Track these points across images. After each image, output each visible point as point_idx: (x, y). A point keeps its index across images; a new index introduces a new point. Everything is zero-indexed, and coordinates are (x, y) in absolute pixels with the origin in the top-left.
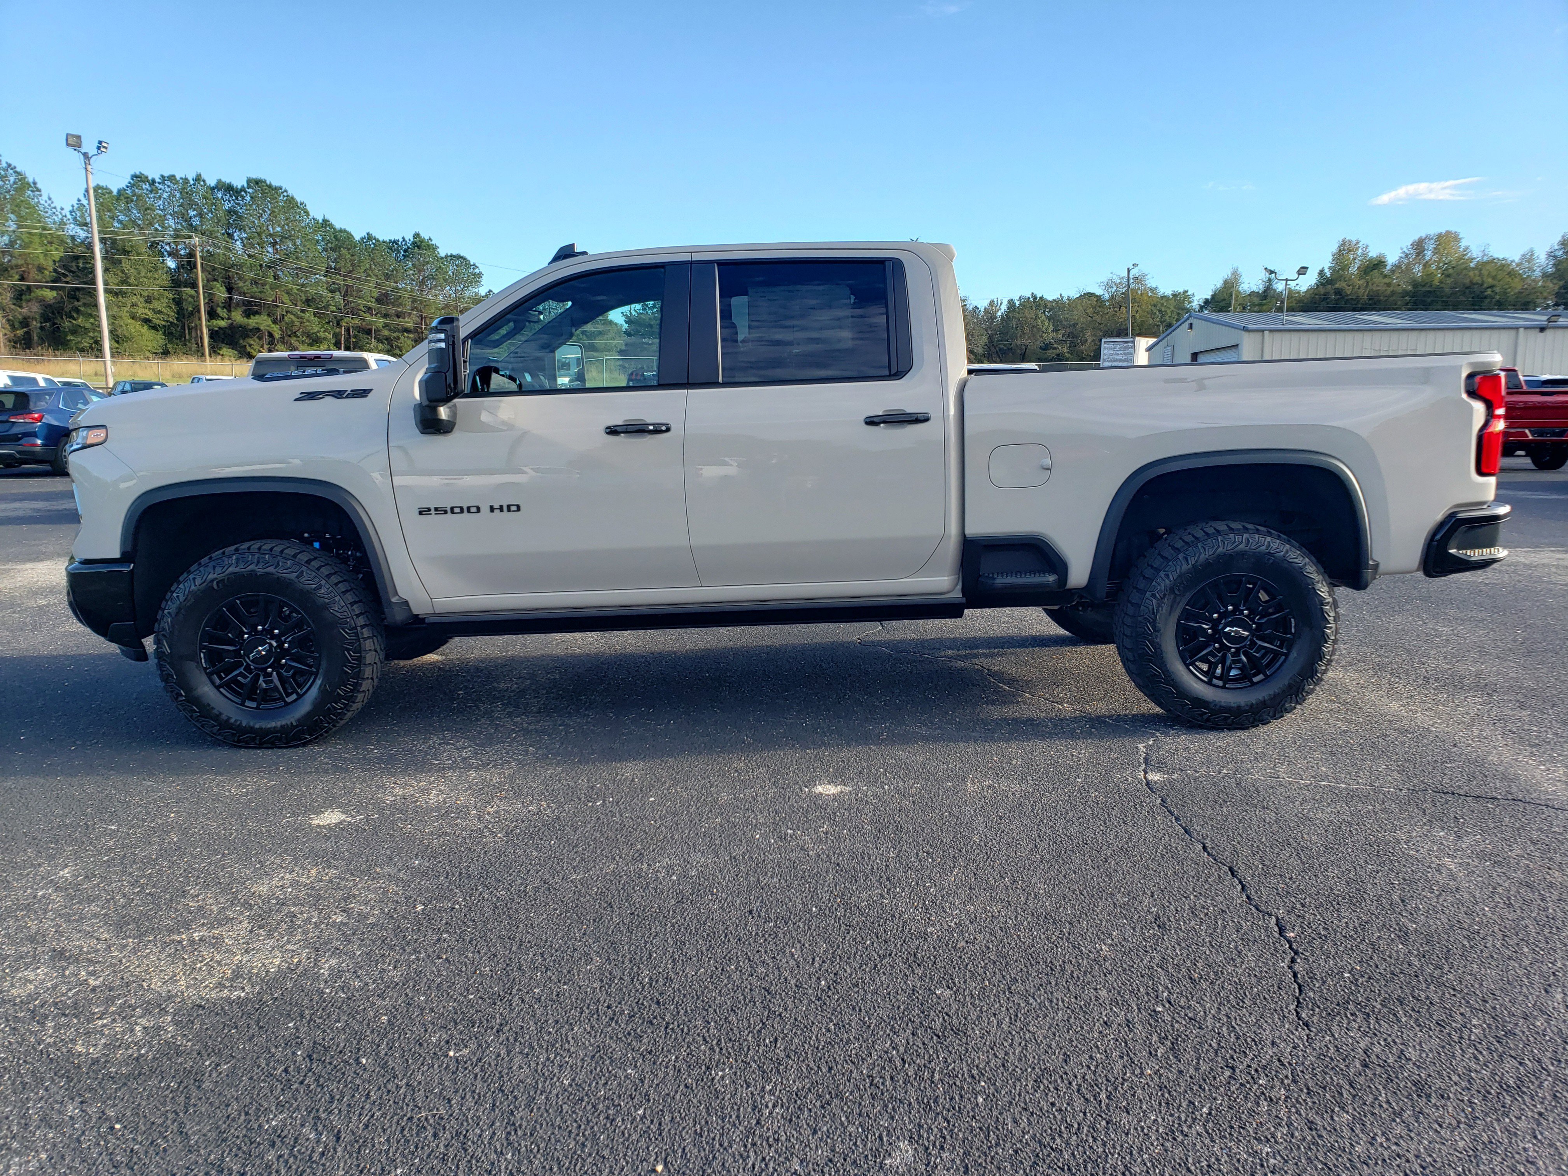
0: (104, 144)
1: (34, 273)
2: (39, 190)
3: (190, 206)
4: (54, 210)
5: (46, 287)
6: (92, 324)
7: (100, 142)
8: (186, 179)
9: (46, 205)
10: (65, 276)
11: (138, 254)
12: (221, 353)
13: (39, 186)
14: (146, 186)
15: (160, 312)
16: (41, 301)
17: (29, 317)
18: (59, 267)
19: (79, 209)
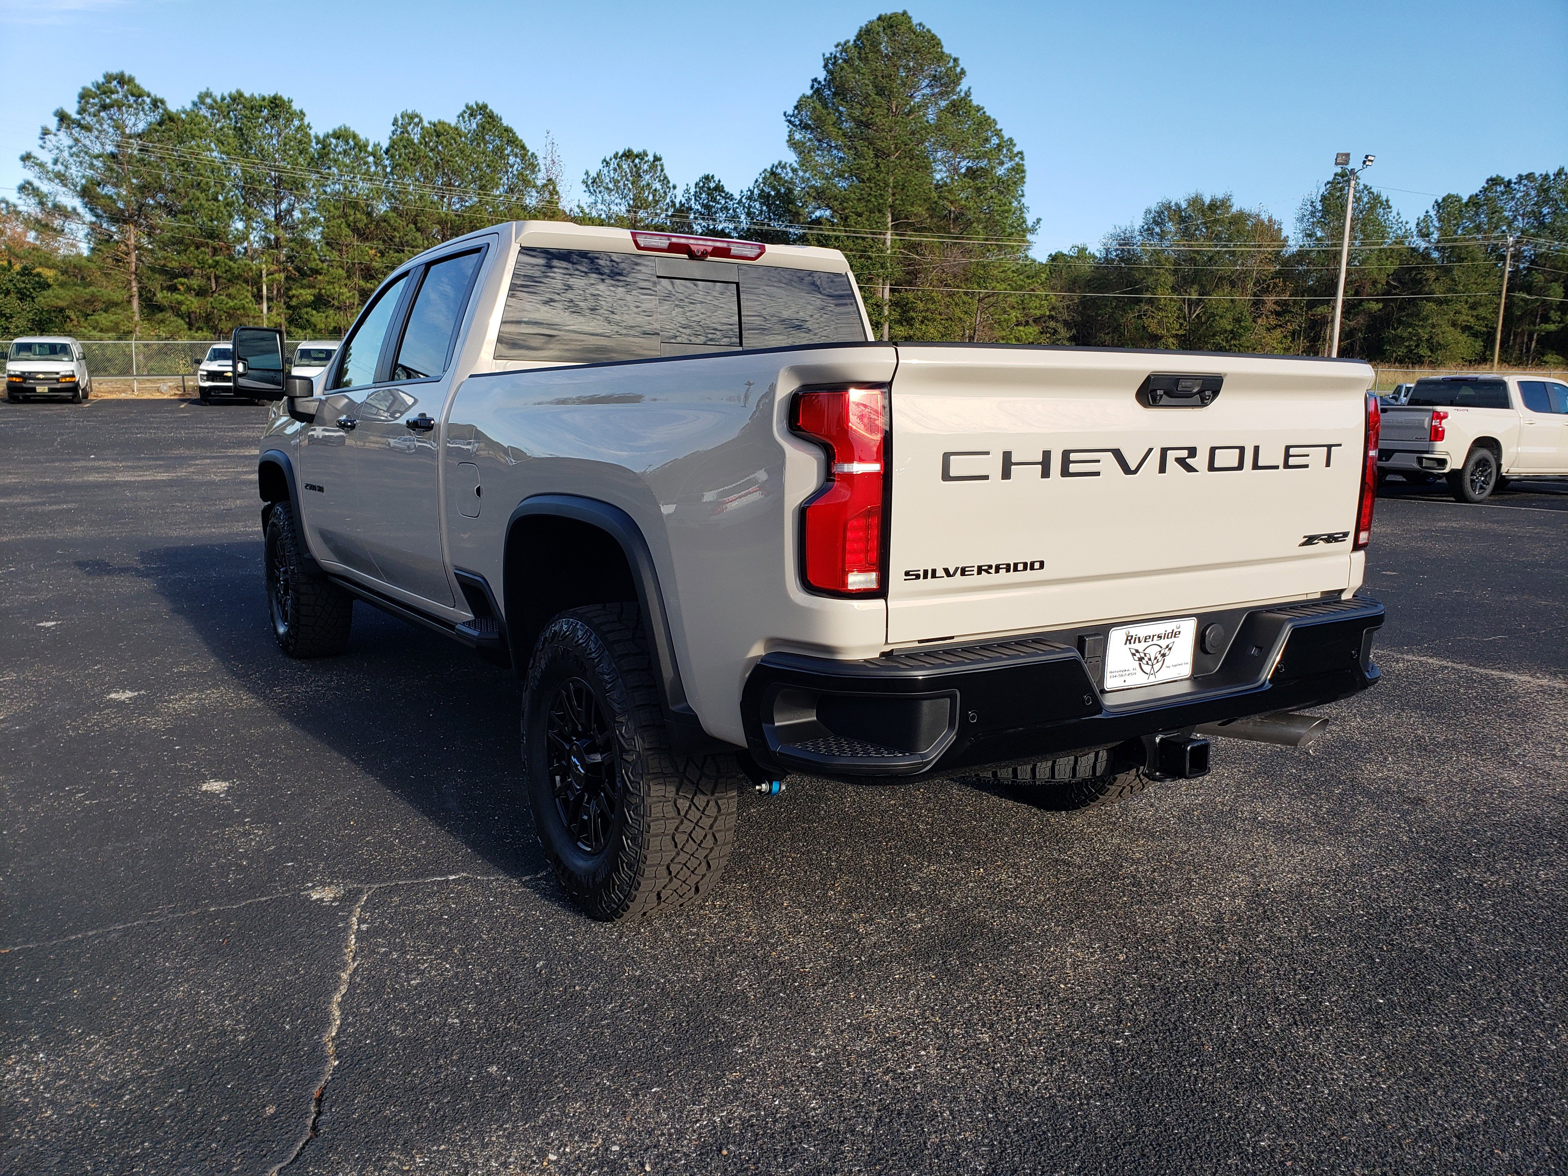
0: (1370, 158)
1: (1368, 288)
2: (1390, 207)
3: (1546, 202)
4: (1400, 225)
5: (1373, 300)
6: (1409, 333)
7: (1367, 157)
8: (1547, 175)
9: (1394, 221)
10: (1395, 287)
11: (1473, 260)
12: (1545, 359)
13: (1390, 203)
14: (1501, 188)
15: (1484, 318)
16: (1370, 314)
17: (1355, 329)
18: (1394, 280)
19: (1424, 221)
